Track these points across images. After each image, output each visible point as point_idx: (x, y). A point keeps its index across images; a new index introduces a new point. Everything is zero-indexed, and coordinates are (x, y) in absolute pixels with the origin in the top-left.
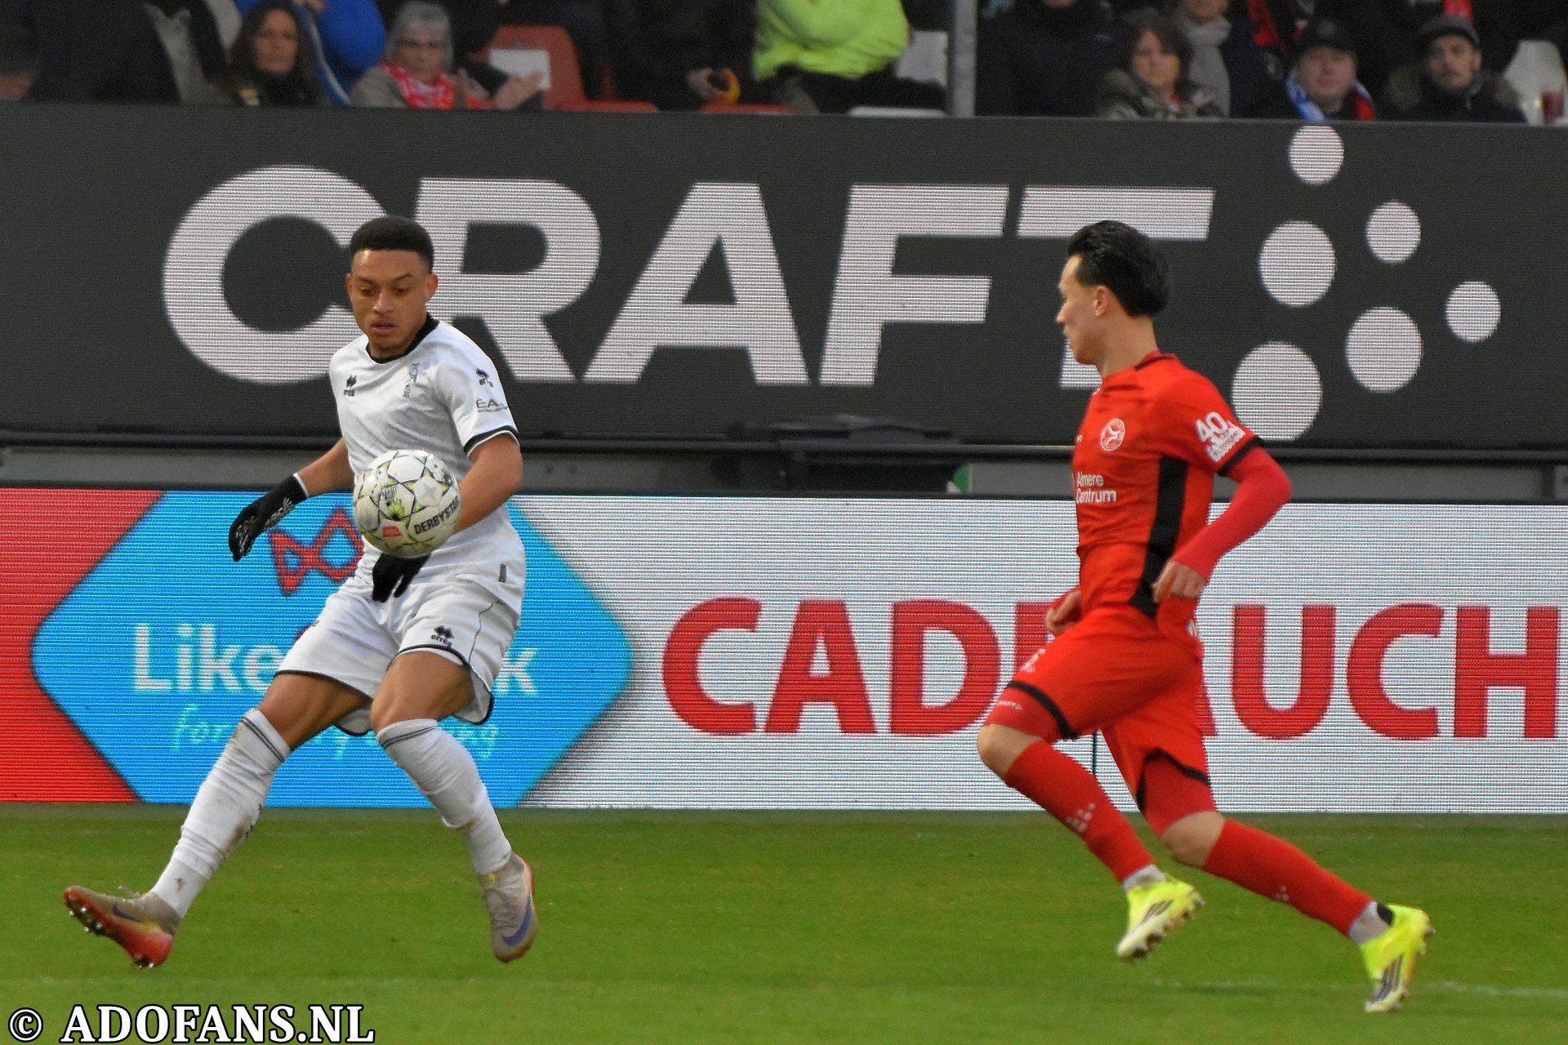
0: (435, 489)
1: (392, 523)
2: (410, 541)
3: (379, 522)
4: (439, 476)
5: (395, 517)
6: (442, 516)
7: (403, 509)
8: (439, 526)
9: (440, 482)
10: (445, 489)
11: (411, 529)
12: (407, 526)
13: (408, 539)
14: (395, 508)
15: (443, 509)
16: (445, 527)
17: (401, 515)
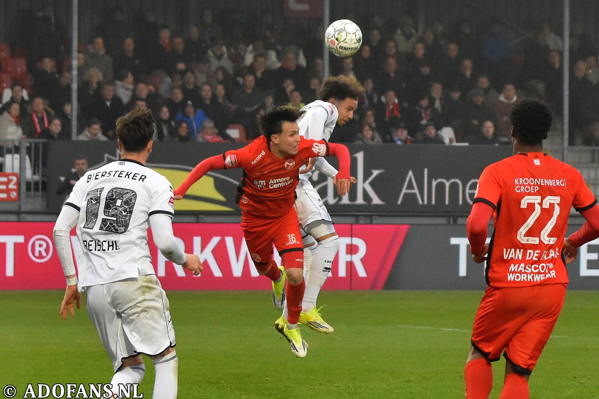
0: (353, 40)
1: (336, 41)
2: (336, 49)
3: (332, 37)
4: (358, 38)
5: (337, 39)
6: (349, 49)
7: (341, 39)
8: (347, 51)
9: (356, 40)
10: (356, 42)
11: (338, 46)
12: (338, 44)
13: (336, 47)
14: (339, 37)
15: (351, 47)
16: (348, 52)
17: (339, 40)
